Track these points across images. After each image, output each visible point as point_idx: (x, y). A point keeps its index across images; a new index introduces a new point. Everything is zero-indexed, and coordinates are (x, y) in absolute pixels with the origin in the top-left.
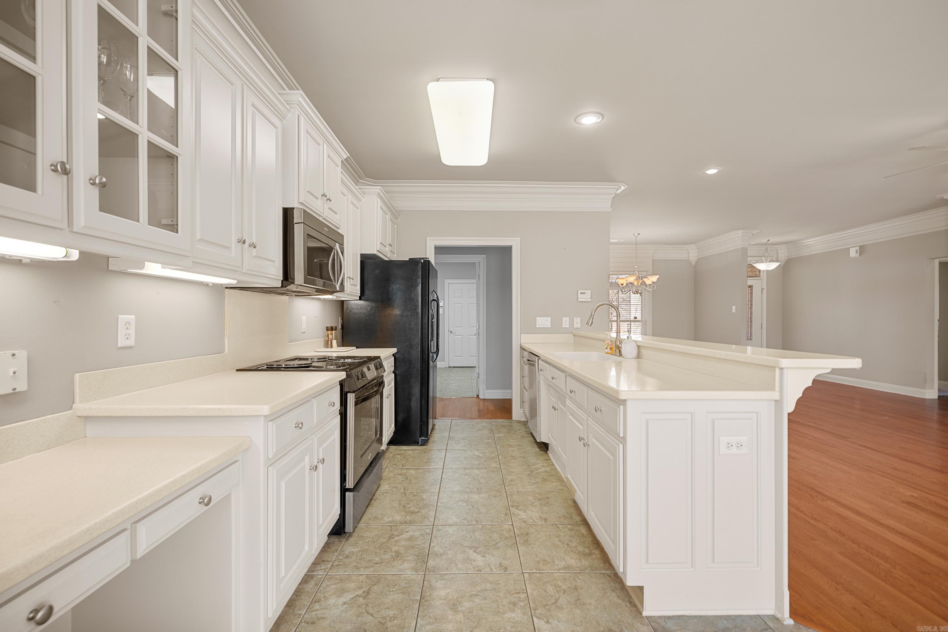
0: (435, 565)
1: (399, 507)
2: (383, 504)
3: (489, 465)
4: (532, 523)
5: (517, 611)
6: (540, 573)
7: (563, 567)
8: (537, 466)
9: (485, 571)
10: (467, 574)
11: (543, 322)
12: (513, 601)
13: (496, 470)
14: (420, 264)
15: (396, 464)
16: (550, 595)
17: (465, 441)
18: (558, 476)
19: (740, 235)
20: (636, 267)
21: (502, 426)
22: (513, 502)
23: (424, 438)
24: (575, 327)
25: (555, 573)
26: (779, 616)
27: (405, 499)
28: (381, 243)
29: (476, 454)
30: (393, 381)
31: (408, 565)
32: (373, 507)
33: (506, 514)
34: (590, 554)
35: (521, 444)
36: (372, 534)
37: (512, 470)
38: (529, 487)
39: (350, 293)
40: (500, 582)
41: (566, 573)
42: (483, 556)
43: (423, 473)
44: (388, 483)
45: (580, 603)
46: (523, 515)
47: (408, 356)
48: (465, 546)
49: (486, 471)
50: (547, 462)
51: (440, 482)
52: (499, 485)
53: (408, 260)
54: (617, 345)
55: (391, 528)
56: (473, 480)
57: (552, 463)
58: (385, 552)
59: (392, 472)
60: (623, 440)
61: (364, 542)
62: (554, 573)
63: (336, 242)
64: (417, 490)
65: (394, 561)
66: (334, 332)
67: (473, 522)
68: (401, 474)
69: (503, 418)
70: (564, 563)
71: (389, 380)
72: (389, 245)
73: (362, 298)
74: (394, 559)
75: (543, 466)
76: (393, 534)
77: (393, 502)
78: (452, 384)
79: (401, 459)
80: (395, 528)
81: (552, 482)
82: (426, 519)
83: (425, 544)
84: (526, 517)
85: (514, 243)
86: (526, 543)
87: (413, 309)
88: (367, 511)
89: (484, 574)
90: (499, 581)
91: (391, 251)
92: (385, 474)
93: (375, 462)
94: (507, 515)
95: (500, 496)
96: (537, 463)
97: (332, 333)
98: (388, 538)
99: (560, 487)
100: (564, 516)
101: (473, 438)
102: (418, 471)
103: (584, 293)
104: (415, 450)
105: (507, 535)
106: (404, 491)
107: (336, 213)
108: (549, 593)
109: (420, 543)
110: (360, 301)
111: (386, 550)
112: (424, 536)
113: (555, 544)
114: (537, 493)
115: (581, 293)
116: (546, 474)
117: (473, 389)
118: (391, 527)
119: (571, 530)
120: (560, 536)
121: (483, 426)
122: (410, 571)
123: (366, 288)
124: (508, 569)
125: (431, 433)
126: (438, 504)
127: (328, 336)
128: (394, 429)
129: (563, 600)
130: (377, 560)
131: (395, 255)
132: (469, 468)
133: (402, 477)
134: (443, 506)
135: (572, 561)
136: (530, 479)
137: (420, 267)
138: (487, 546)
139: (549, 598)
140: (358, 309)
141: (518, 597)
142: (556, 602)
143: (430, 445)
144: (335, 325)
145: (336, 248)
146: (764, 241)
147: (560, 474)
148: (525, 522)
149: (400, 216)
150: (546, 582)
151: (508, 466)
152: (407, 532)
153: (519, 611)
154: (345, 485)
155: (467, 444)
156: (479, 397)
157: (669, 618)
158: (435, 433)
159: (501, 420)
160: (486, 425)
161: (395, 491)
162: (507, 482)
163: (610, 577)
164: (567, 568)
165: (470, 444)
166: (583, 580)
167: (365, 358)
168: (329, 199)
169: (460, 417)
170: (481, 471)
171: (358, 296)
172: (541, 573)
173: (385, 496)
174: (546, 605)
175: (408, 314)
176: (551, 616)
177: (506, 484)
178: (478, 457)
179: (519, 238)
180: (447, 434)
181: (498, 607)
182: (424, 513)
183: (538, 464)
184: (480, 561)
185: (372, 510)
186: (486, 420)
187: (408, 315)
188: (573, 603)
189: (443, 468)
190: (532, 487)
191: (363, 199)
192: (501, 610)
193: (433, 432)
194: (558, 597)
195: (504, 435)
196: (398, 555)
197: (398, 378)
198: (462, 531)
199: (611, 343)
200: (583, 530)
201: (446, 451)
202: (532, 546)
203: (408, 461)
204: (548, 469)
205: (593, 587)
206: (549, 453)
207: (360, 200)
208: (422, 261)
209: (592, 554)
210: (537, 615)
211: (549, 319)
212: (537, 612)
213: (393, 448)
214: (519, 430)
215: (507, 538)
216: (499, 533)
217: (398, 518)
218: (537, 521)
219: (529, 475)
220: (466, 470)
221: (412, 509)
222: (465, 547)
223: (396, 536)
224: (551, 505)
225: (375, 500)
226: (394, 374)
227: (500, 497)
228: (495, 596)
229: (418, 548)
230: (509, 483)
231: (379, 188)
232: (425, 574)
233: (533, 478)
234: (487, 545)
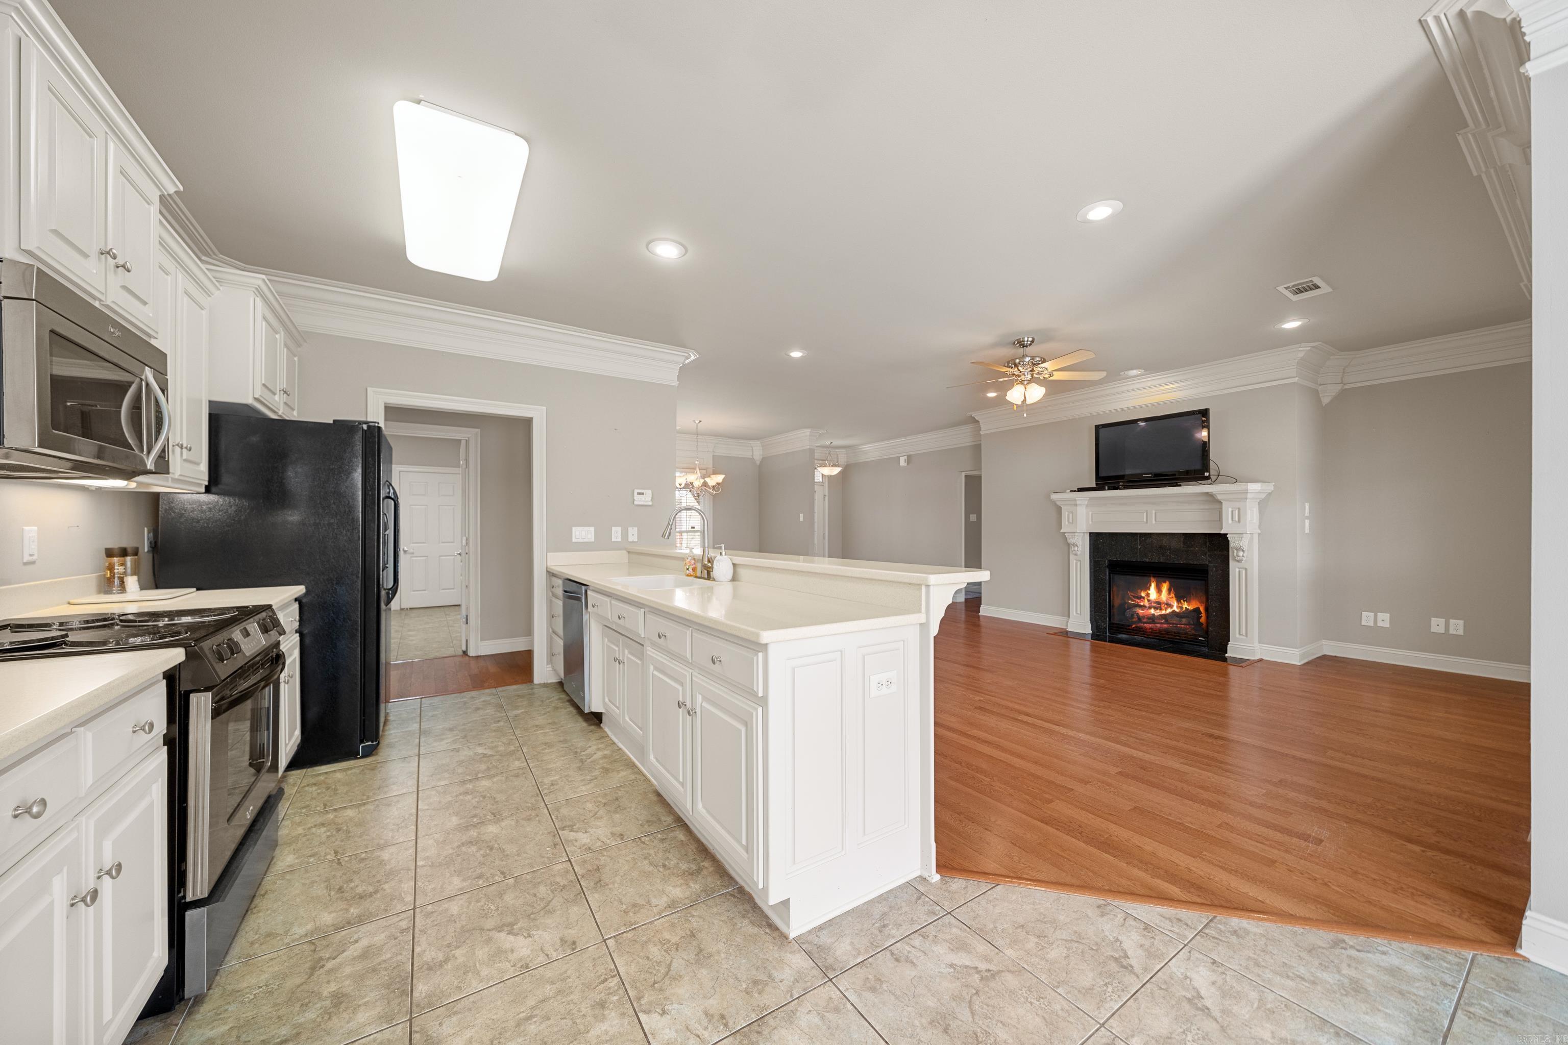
0: (431, 991)
1: (327, 895)
2: (285, 899)
3: (508, 766)
4: (601, 847)
5: (610, 1016)
6: (632, 929)
7: (665, 905)
8: (589, 751)
9: (538, 964)
10: (503, 983)
11: (583, 534)
12: (598, 1000)
13: (521, 772)
14: (360, 432)
15: (308, 806)
16: (657, 962)
17: (455, 732)
18: (626, 760)
19: (808, 434)
20: (697, 462)
21: (518, 696)
22: (562, 820)
23: (370, 743)
24: (630, 540)
25: (655, 920)
26: (926, 875)
27: (339, 874)
28: (264, 385)
29: (480, 752)
30: (296, 648)
31: (367, 1015)
32: (259, 912)
33: (555, 845)
34: (699, 870)
35: (556, 721)
36: (264, 977)
37: (551, 766)
38: (584, 788)
39: (181, 478)
40: (569, 973)
41: (672, 913)
42: (528, 937)
43: (374, 810)
44: (294, 849)
45: (704, 956)
46: (584, 838)
47: (333, 599)
48: (488, 930)
49: (503, 779)
50: (603, 741)
51: (415, 820)
52: (532, 796)
53: (332, 422)
54: (705, 565)
55: (313, 947)
56: (481, 799)
57: (611, 742)
58: (305, 1006)
59: (299, 824)
60: (763, 701)
61: (242, 1002)
62: (653, 921)
63: (144, 364)
64: (367, 848)
65: (330, 1018)
66: (128, 559)
67: (497, 878)
68: (323, 825)
69: (516, 683)
70: (665, 899)
71: (290, 646)
72: (282, 392)
73: (213, 489)
74: (330, 1014)
75: (598, 749)
76: (321, 959)
77: (313, 887)
78: (411, 638)
79: (318, 794)
80: (324, 943)
81: (618, 772)
82: (396, 901)
83: (401, 954)
84: (589, 841)
85: (537, 413)
86: (599, 885)
87: (345, 512)
88: (242, 926)
89: (535, 970)
90: (566, 972)
91: (285, 403)
92: (283, 832)
93: (262, 820)
94: (558, 846)
95: (537, 816)
96: (588, 745)
97: (125, 561)
98: (307, 970)
99: (633, 777)
100: (648, 821)
101: (470, 725)
102: (362, 808)
103: (643, 494)
104: (351, 769)
105: (563, 882)
106: (335, 857)
107: (145, 303)
108: (655, 959)
109: (389, 956)
110: (207, 495)
111: (307, 1000)
112: (396, 939)
113: (645, 872)
114: (599, 794)
115: (639, 494)
116: (606, 760)
117: (454, 642)
118: (313, 944)
119: (662, 840)
120: (650, 856)
121: (484, 701)
122: (374, 1025)
123: (223, 470)
124: (577, 944)
125: (383, 731)
126: (420, 863)
127: (111, 568)
128: (300, 738)
129: (678, 964)
130: (283, 1033)
131: (295, 413)
132: (470, 781)
133: (325, 829)
134: (430, 864)
135: (677, 891)
136: (582, 775)
137: (358, 440)
138: (531, 914)
139: (657, 968)
140: (202, 512)
141: (606, 990)
142: (669, 970)
143: (384, 752)
144: (135, 545)
145: (143, 377)
146: (828, 443)
147: (628, 756)
148: (590, 848)
149: (305, 341)
150: (646, 942)
151: (542, 761)
152: (356, 942)
153: (613, 1014)
154: (181, 894)
155: (459, 737)
156: (467, 655)
157: (820, 928)
158: (389, 729)
159: (515, 687)
160: (488, 698)
161: (312, 862)
162: (545, 788)
163: (734, 896)
164: (673, 904)
165: (465, 736)
166: (700, 917)
167: (232, 612)
168: (123, 266)
169: (436, 693)
170: (495, 780)
171: (201, 484)
172: (635, 928)
173: (288, 880)
174: (655, 983)
175: (332, 521)
176: (666, 998)
177: (544, 792)
178: (484, 757)
179: (545, 408)
180: (416, 726)
181: (575, 1023)
182: (388, 891)
183: (590, 747)
184: (522, 947)
185: (258, 921)
186: (487, 691)
187: (331, 524)
188: (693, 962)
189: (418, 791)
190: (588, 787)
191: (217, 293)
192: (582, 1027)
193: (387, 728)
194: (670, 960)
195: (523, 710)
196: (339, 1000)
197: (308, 641)
198: (478, 901)
199: (693, 561)
200: (681, 835)
201: (419, 757)
202: (610, 886)
203: (336, 794)
204: (607, 752)
205: (715, 922)
206: (603, 727)
207: (208, 294)
208: (365, 427)
209: (702, 870)
210: (644, 1007)
211: (592, 529)
212: (643, 1002)
213: (296, 774)
214: (549, 698)
215: (564, 887)
216: (549, 881)
217: (327, 918)
218: (608, 841)
219: (580, 769)
220: (466, 784)
221: (360, 890)
222: (490, 930)
223: (328, 959)
224: (625, 809)
225: (263, 895)
226: (298, 634)
227: (537, 819)
228: (565, 1004)
229: (386, 969)
230: (548, 789)
231: (260, 278)
232: (411, 1020)
233: (587, 772)
234: (531, 912)
